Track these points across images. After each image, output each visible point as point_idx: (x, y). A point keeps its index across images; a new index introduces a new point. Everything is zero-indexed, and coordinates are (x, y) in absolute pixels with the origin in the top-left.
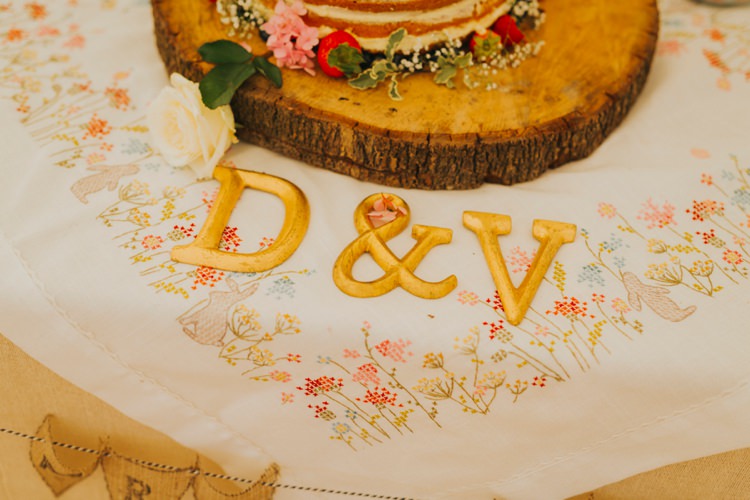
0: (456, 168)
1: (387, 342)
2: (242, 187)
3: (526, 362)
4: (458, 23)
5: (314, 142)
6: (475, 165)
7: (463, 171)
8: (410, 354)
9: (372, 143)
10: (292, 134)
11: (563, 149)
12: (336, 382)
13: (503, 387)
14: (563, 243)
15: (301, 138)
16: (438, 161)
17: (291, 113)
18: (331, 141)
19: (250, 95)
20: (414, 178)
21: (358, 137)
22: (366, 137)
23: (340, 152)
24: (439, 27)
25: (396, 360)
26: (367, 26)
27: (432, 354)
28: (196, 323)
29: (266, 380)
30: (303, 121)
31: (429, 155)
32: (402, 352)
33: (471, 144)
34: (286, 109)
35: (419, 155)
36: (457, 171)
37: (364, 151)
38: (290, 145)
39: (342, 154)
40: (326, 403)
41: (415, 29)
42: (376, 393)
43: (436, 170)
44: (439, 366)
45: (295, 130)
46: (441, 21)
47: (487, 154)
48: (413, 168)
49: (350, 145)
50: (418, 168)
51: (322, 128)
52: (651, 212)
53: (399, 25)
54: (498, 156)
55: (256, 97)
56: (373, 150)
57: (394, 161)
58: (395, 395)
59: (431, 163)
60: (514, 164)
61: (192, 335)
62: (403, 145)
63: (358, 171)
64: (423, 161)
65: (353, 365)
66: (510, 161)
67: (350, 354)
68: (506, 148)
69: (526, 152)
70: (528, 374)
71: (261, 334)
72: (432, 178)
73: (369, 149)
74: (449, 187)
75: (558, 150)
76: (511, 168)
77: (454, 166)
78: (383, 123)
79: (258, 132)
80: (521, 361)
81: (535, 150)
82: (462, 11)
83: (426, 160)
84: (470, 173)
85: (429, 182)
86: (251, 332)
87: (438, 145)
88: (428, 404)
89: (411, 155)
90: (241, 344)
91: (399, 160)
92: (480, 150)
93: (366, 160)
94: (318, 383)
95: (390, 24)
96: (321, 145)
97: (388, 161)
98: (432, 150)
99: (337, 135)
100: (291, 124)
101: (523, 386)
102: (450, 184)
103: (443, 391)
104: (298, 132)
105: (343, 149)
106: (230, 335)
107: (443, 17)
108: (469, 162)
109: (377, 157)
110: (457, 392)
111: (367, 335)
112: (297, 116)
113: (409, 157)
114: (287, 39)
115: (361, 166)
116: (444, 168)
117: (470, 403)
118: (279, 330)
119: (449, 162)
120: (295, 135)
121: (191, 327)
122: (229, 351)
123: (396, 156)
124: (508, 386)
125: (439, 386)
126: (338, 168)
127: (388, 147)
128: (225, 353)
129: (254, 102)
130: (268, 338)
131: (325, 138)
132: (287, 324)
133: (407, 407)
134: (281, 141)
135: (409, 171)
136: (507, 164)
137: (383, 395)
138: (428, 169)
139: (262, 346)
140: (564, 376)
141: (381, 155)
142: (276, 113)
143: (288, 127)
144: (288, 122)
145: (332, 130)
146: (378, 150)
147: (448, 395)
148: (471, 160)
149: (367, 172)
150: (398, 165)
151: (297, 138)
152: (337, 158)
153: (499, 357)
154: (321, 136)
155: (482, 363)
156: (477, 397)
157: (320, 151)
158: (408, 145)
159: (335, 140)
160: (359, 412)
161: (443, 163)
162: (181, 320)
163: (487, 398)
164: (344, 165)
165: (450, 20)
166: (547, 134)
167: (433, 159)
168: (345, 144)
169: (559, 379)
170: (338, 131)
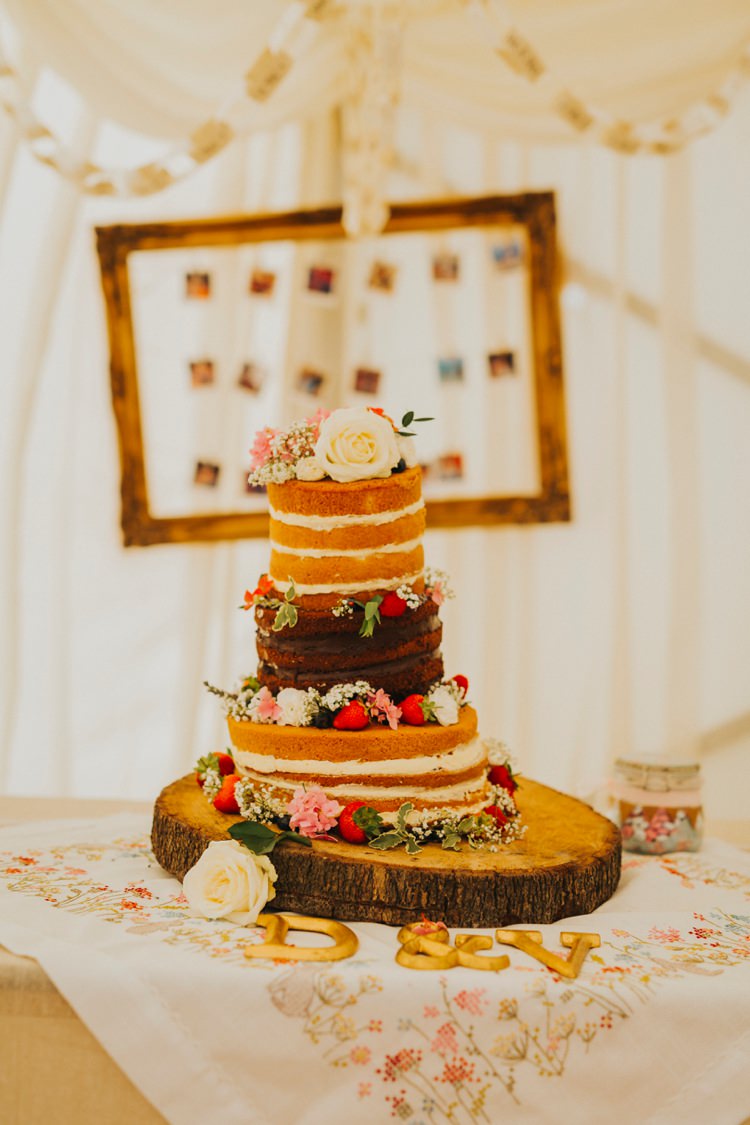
0: (481, 903)
1: (464, 993)
2: (286, 928)
3: (591, 1000)
4: (454, 804)
5: (347, 889)
6: (497, 900)
7: (487, 905)
8: (487, 1003)
9: (404, 878)
10: (326, 886)
11: (568, 893)
12: (415, 1056)
13: (575, 1032)
14: (591, 948)
15: (335, 888)
16: (464, 893)
17: (326, 863)
18: (364, 885)
19: (284, 851)
20: (443, 914)
21: (391, 874)
22: (398, 873)
23: (372, 895)
24: (440, 805)
25: (473, 1013)
26: (379, 802)
27: (506, 1001)
28: (284, 990)
29: (345, 1065)
30: (338, 867)
31: (455, 887)
32: (479, 1002)
33: (491, 876)
34: (321, 859)
35: (447, 887)
36: (482, 905)
37: (397, 889)
38: (323, 898)
39: (375, 898)
40: (403, 1092)
41: (419, 805)
42: (454, 1067)
43: (463, 905)
44: (513, 1015)
45: (329, 881)
46: (440, 800)
47: (506, 888)
48: (442, 902)
49: (382, 885)
50: (447, 901)
51: (356, 874)
52: (659, 935)
53: (406, 799)
54: (515, 891)
55: (292, 852)
56: (405, 887)
57: (425, 895)
58: (473, 1065)
59: (458, 896)
60: (529, 902)
61: (279, 1005)
62: (432, 878)
63: (390, 914)
64: (450, 894)
65: (432, 1027)
66: (526, 899)
67: (431, 1012)
68: (521, 882)
69: (538, 889)
70: (595, 1015)
71: (346, 996)
72: (459, 914)
73: (401, 886)
74: (475, 925)
75: (563, 894)
76: (527, 906)
77: (478, 898)
78: (412, 864)
79: (290, 893)
80: (587, 1000)
81: (546, 889)
82: (455, 795)
83: (454, 892)
84: (493, 908)
85: (456, 918)
86: (337, 995)
87: (463, 876)
88: (503, 1071)
89: (440, 887)
90: (327, 1012)
91: (429, 894)
92: (499, 883)
93: (399, 900)
94: (396, 1061)
95: (398, 799)
96: (354, 890)
97: (419, 896)
98: (459, 881)
99: (371, 878)
100: (326, 874)
101: (592, 1030)
102: (475, 921)
103: (518, 1050)
104: (332, 883)
105: (375, 892)
106: (317, 1001)
107: (441, 797)
108: (490, 895)
109: (409, 893)
110: (532, 1051)
111: (445, 986)
112: (331, 864)
113: (438, 890)
114: (311, 811)
115: (393, 907)
116: (470, 901)
117: (546, 1064)
118: (363, 990)
119: (474, 895)
120: (328, 885)
121: (279, 995)
122: (314, 1022)
123: (427, 889)
124: (579, 1032)
125: (514, 1044)
126: (370, 916)
127: (419, 881)
128: (310, 1025)
129: (290, 858)
130: (352, 1002)
131: (358, 883)
132: (370, 983)
133: (485, 1080)
134: (314, 897)
135: (439, 906)
136: (523, 901)
137: (461, 1067)
138: (456, 903)
139: (346, 1014)
140: (627, 1012)
141: (413, 891)
142: (311, 866)
143: (322, 878)
144: (323, 873)
145: (365, 872)
146: (410, 885)
147: (523, 1056)
148: (492, 893)
149: (399, 912)
150: (428, 902)
151: (330, 889)
152: (368, 904)
153: (567, 997)
154: (354, 881)
155: (552, 1005)
156: (551, 1054)
157: (353, 899)
158: (436, 877)
159: (367, 885)
160: (437, 1101)
161: (469, 896)
162: (269, 988)
163: (560, 1053)
164: (376, 910)
165: (447, 800)
166: (553, 873)
167: (460, 891)
168: (377, 886)
169: (624, 1016)
170: (372, 872)
